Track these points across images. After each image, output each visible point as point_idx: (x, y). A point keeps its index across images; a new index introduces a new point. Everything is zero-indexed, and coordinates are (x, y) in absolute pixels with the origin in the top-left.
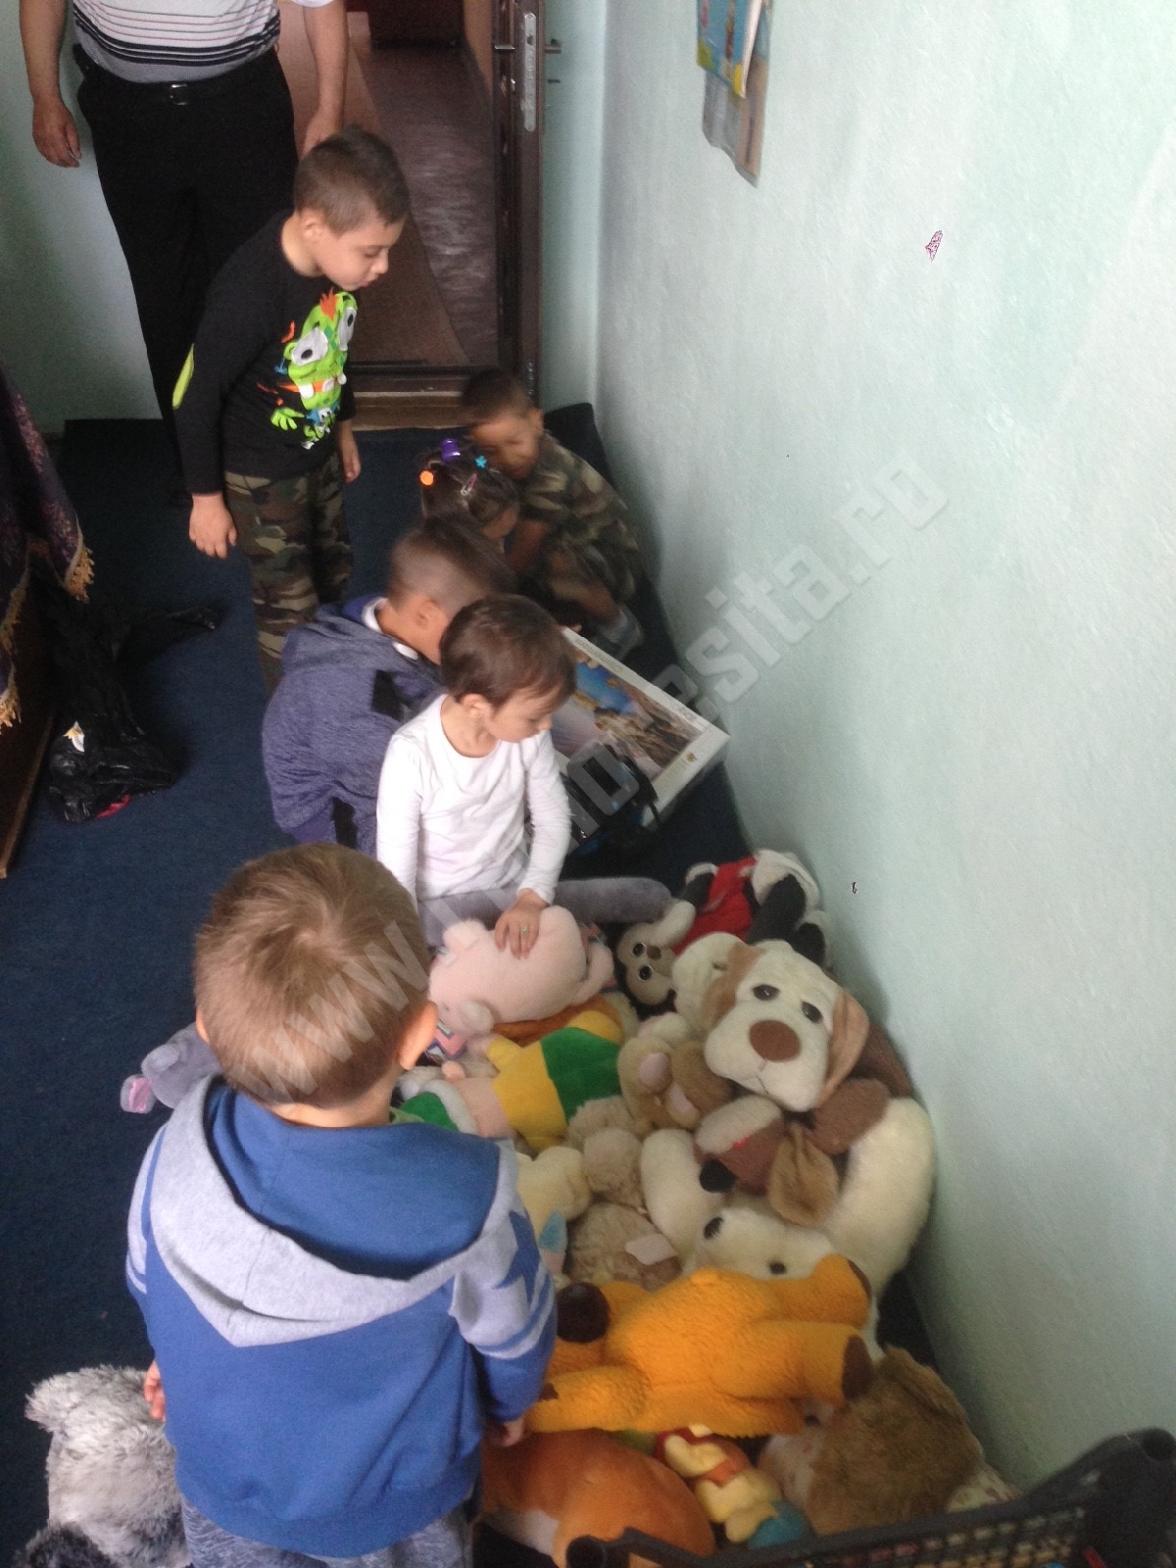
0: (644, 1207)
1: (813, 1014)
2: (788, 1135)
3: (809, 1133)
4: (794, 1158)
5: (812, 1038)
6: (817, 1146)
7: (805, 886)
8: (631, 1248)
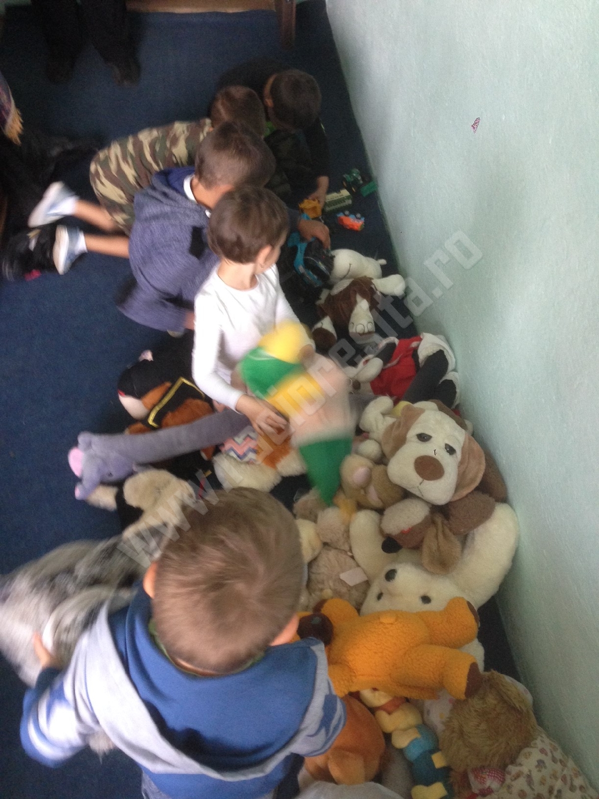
0: (351, 550)
1: (451, 450)
2: (434, 522)
3: (446, 522)
4: (436, 536)
5: (450, 465)
6: (451, 530)
7: (448, 357)
8: (343, 576)
